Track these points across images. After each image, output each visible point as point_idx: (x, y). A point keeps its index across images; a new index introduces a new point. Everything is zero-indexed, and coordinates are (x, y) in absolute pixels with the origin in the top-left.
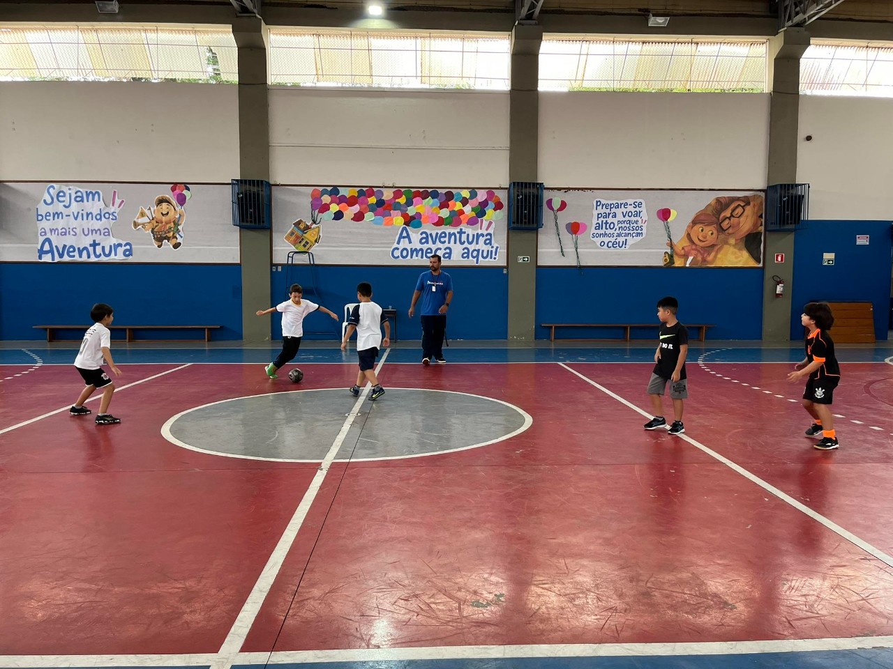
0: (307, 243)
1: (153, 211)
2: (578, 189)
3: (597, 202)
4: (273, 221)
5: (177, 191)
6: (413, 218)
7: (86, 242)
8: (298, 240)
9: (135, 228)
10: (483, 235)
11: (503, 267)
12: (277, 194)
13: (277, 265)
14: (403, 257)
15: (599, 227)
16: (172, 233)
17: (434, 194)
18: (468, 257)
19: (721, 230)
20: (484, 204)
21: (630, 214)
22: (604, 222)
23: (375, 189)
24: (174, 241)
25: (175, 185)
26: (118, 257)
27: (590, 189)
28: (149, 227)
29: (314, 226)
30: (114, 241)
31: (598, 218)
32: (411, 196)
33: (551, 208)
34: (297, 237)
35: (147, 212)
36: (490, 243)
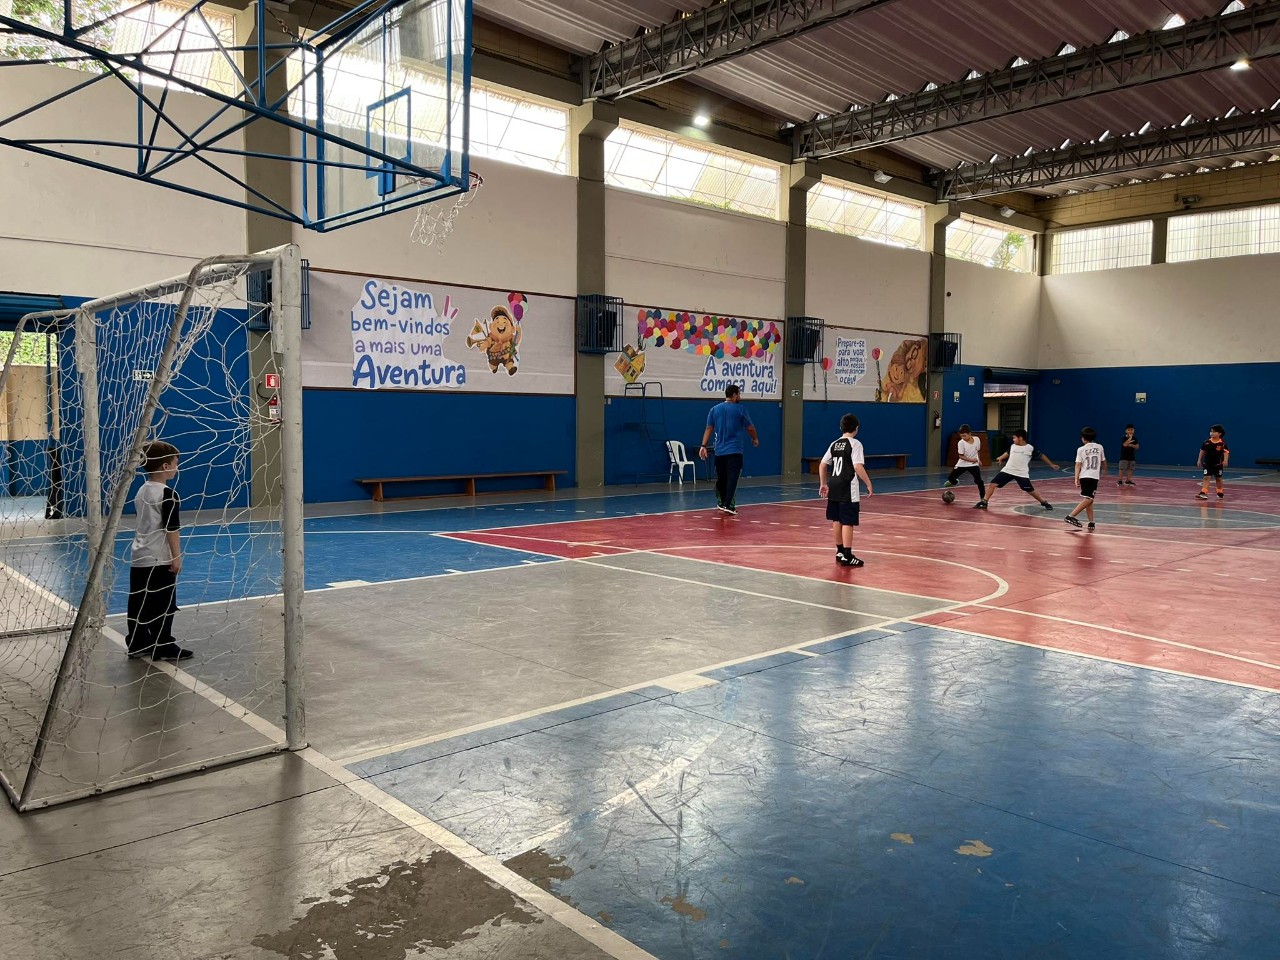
0: (634, 371)
1: (489, 325)
2: (828, 326)
3: (839, 340)
5: (515, 302)
6: (717, 347)
7: (414, 363)
8: (627, 369)
9: (470, 346)
10: (766, 367)
11: (780, 401)
13: (607, 397)
14: (710, 390)
15: (840, 364)
16: (508, 355)
17: (734, 324)
18: (756, 390)
19: (906, 369)
20: (767, 336)
21: (857, 352)
22: (843, 358)
23: (690, 314)
24: (510, 365)
25: (513, 295)
26: (452, 385)
27: (836, 327)
28: (485, 346)
29: (640, 352)
30: (445, 362)
31: (839, 354)
32: (717, 322)
34: (626, 365)
35: (483, 326)
36: (771, 377)
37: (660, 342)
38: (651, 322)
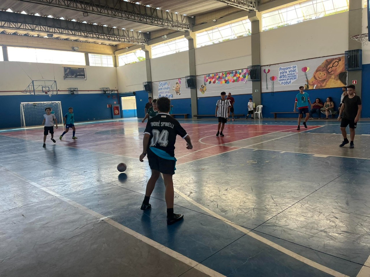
0: (204, 91)
1: (175, 86)
2: (274, 64)
3: (280, 68)
4: (197, 86)
5: (179, 80)
6: (227, 81)
7: (166, 95)
9: (173, 91)
11: (252, 94)
12: (198, 78)
13: (198, 98)
15: (281, 77)
16: (179, 91)
17: (232, 73)
20: (245, 74)
21: (292, 71)
22: (283, 75)
23: (218, 73)
24: (179, 93)
26: (171, 98)
27: (278, 64)
28: (175, 90)
29: (205, 86)
30: (170, 94)
31: (281, 74)
32: (226, 74)
33: (265, 72)
34: (202, 90)
37: (210, 82)
38: (207, 78)
